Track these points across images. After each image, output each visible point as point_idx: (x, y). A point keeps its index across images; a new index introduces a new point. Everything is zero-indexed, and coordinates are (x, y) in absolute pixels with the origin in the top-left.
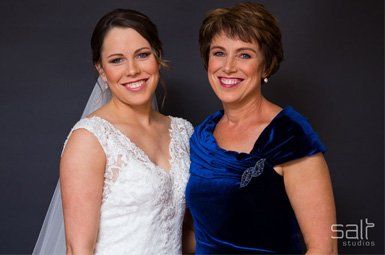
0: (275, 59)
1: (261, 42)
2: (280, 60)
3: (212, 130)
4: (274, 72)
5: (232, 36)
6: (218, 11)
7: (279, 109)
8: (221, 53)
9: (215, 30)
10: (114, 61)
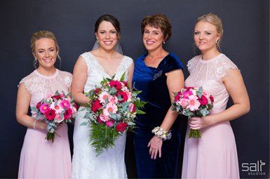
0: (168, 35)
1: (162, 29)
2: (170, 36)
3: (143, 59)
4: (167, 40)
5: (151, 26)
6: (148, 17)
7: (168, 53)
8: (148, 32)
9: (146, 24)
10: (102, 33)
